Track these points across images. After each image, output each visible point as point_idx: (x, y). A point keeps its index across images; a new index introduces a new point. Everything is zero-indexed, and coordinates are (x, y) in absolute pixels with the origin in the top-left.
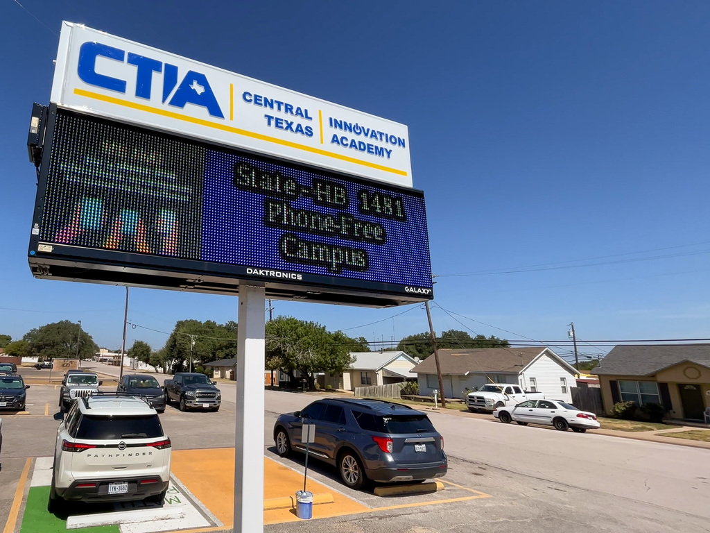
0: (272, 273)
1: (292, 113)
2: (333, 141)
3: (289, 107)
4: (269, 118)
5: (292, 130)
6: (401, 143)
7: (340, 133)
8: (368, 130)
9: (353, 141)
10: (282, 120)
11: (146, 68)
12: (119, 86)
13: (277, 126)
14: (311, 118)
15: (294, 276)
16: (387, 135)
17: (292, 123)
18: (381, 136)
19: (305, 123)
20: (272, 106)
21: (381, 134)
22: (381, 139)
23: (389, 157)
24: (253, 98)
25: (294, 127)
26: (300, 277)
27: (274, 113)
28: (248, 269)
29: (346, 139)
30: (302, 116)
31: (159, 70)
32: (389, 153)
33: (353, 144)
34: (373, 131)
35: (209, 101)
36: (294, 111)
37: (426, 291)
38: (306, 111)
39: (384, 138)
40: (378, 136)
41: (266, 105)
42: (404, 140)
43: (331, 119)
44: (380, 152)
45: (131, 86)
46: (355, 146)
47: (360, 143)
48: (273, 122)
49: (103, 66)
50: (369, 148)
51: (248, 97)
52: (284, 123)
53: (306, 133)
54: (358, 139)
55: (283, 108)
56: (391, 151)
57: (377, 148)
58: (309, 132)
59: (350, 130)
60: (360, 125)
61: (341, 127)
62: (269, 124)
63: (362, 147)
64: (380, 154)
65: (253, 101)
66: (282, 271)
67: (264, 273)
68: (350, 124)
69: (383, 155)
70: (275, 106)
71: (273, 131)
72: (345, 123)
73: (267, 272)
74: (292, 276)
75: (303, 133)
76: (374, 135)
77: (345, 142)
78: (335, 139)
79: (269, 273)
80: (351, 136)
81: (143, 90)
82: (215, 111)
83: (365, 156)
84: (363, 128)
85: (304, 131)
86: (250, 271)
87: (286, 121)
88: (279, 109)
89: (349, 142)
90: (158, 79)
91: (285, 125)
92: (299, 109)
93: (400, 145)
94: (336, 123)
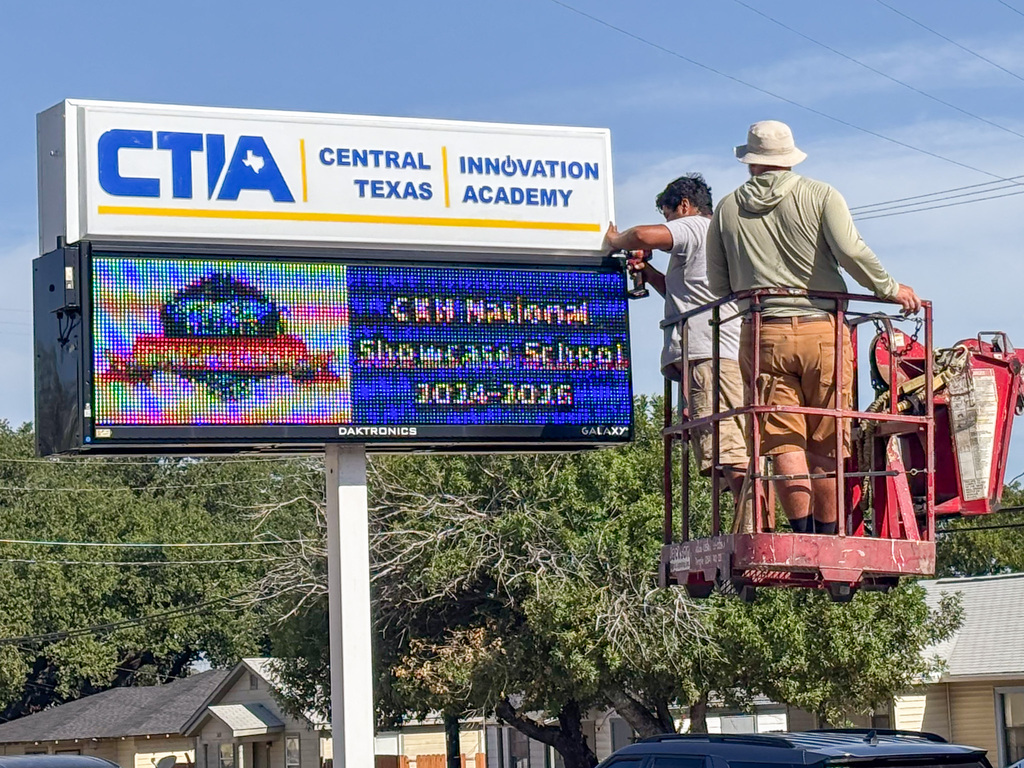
0: (374, 431)
1: (397, 165)
2: (466, 198)
3: (392, 156)
4: (362, 183)
5: (398, 196)
6: (592, 171)
7: (477, 181)
8: (529, 162)
9: (501, 190)
10: (381, 182)
13: (374, 195)
14: (428, 167)
15: (405, 431)
16: (563, 164)
17: (397, 183)
18: (553, 169)
19: (417, 177)
20: (365, 162)
21: (553, 164)
22: (553, 175)
23: (566, 203)
24: (335, 156)
25: (401, 190)
26: (413, 431)
27: (369, 173)
28: (340, 429)
29: (489, 189)
30: (414, 167)
31: (199, 148)
32: (566, 197)
33: (501, 196)
34: (539, 163)
35: (273, 182)
36: (400, 161)
37: (619, 431)
38: (420, 156)
39: (558, 169)
40: (547, 169)
41: (355, 164)
42: (596, 165)
43: (462, 159)
44: (549, 198)
45: (167, 186)
46: (505, 199)
47: (514, 190)
48: (368, 189)
49: (132, 163)
50: (529, 197)
51: (328, 157)
52: (385, 186)
53: (422, 195)
54: (508, 183)
55: (382, 159)
56: (570, 192)
57: (544, 192)
58: (426, 192)
59: (497, 171)
60: (514, 158)
61: (480, 170)
62: (362, 194)
63: (518, 197)
64: (549, 204)
65: (336, 162)
66: (387, 425)
67: (363, 431)
68: (497, 160)
69: (555, 204)
70: (371, 159)
71: (371, 205)
72: (488, 161)
73: (366, 429)
74: (403, 431)
75: (415, 197)
76: (539, 170)
77: (486, 195)
78: (470, 195)
79: (369, 431)
80: (496, 181)
81: (183, 189)
82: (282, 194)
83: (523, 212)
84: (520, 161)
85: (418, 192)
86: (343, 431)
87: (389, 183)
88: (377, 164)
89: (494, 195)
90: (199, 161)
91: (386, 190)
92: (408, 155)
93: (587, 177)
94: (472, 165)
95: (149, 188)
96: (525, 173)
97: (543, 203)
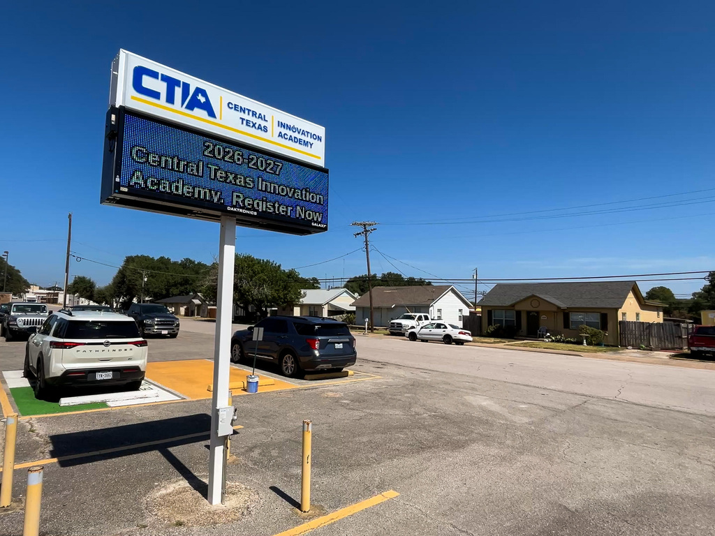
0: (241, 211)
1: (256, 117)
2: (279, 136)
3: (254, 113)
4: (243, 119)
5: (255, 128)
6: (320, 139)
7: (284, 131)
8: (300, 130)
10: (250, 121)
11: (172, 83)
12: (156, 95)
13: (247, 125)
14: (267, 121)
16: (312, 134)
17: (256, 123)
19: (263, 124)
21: (308, 133)
23: (311, 147)
24: (233, 106)
25: (257, 126)
26: (255, 214)
27: (246, 116)
28: (228, 207)
29: (287, 135)
30: (262, 119)
31: (179, 86)
32: (311, 145)
33: (290, 139)
34: (303, 131)
35: (207, 107)
37: (323, 226)
38: (264, 116)
39: (309, 135)
40: (306, 134)
41: (241, 111)
42: (321, 137)
43: (279, 122)
44: (306, 144)
45: (163, 97)
46: (292, 140)
47: (295, 138)
48: (245, 122)
49: (147, 82)
50: (300, 141)
51: (230, 106)
54: (294, 135)
55: (251, 113)
56: (313, 143)
57: (304, 141)
58: (265, 130)
59: (290, 130)
60: (296, 127)
61: (284, 127)
62: (242, 123)
63: (296, 140)
64: (306, 146)
65: (233, 109)
66: (246, 209)
68: (290, 126)
69: (308, 146)
70: (246, 111)
71: (244, 128)
72: (287, 125)
73: (238, 209)
74: (252, 213)
75: (262, 130)
76: (303, 133)
77: (286, 137)
78: (280, 135)
80: (290, 133)
81: (170, 99)
82: (212, 114)
83: (297, 146)
85: (263, 128)
87: (252, 122)
88: (249, 114)
89: (288, 137)
90: (178, 92)
91: (251, 125)
92: (260, 114)
93: (318, 140)
94: (282, 125)
96: (299, 133)
97: (304, 145)
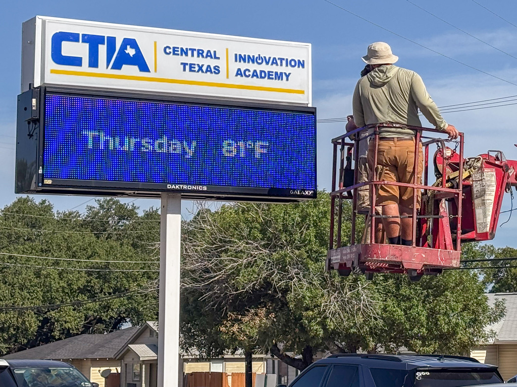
0: (185, 187)
1: (203, 56)
2: (237, 74)
3: (201, 52)
4: (184, 65)
5: (203, 72)
6: (301, 64)
7: (243, 66)
8: (270, 58)
9: (255, 71)
10: (195, 65)
13: (191, 70)
14: (219, 58)
15: (201, 188)
16: (287, 60)
17: (203, 65)
18: (281, 62)
19: (213, 63)
20: (186, 54)
21: (282, 60)
22: (281, 65)
23: (287, 80)
24: (171, 50)
25: (204, 69)
26: (205, 188)
27: (189, 59)
28: (168, 185)
29: (249, 71)
30: (212, 58)
31: (103, 43)
32: (288, 76)
33: (255, 74)
34: (274, 59)
35: (139, 62)
36: (205, 54)
37: (309, 193)
38: (215, 52)
39: (284, 62)
40: (279, 62)
41: (182, 55)
42: (303, 61)
43: (236, 55)
44: (279, 76)
45: (86, 61)
46: (257, 76)
47: (261, 72)
48: (187, 67)
49: (68, 49)
50: (269, 75)
51: (168, 50)
52: (196, 66)
53: (214, 72)
54: (258, 68)
55: (195, 53)
56: (290, 74)
57: (276, 73)
58: (217, 70)
59: (253, 62)
60: (262, 56)
61: (245, 61)
62: (184, 70)
63: (263, 75)
64: (279, 79)
65: (172, 54)
66: (192, 185)
67: (180, 187)
68: (253, 56)
69: (282, 79)
70: (190, 53)
71: (189, 76)
72: (249, 56)
73: (181, 186)
74: (200, 188)
75: (211, 73)
76: (274, 62)
77: (247, 73)
78: (239, 73)
79: (183, 187)
80: (252, 67)
81: (94, 63)
82: (144, 68)
83: (266, 83)
84: (265, 57)
85: (213, 70)
86: (169, 186)
87: (198, 65)
88: (193, 55)
89: (251, 73)
90: (103, 49)
91: (197, 68)
92: (209, 51)
93: (299, 67)
94: (241, 58)
95: (77, 61)
96: (267, 63)
97: (276, 79)
